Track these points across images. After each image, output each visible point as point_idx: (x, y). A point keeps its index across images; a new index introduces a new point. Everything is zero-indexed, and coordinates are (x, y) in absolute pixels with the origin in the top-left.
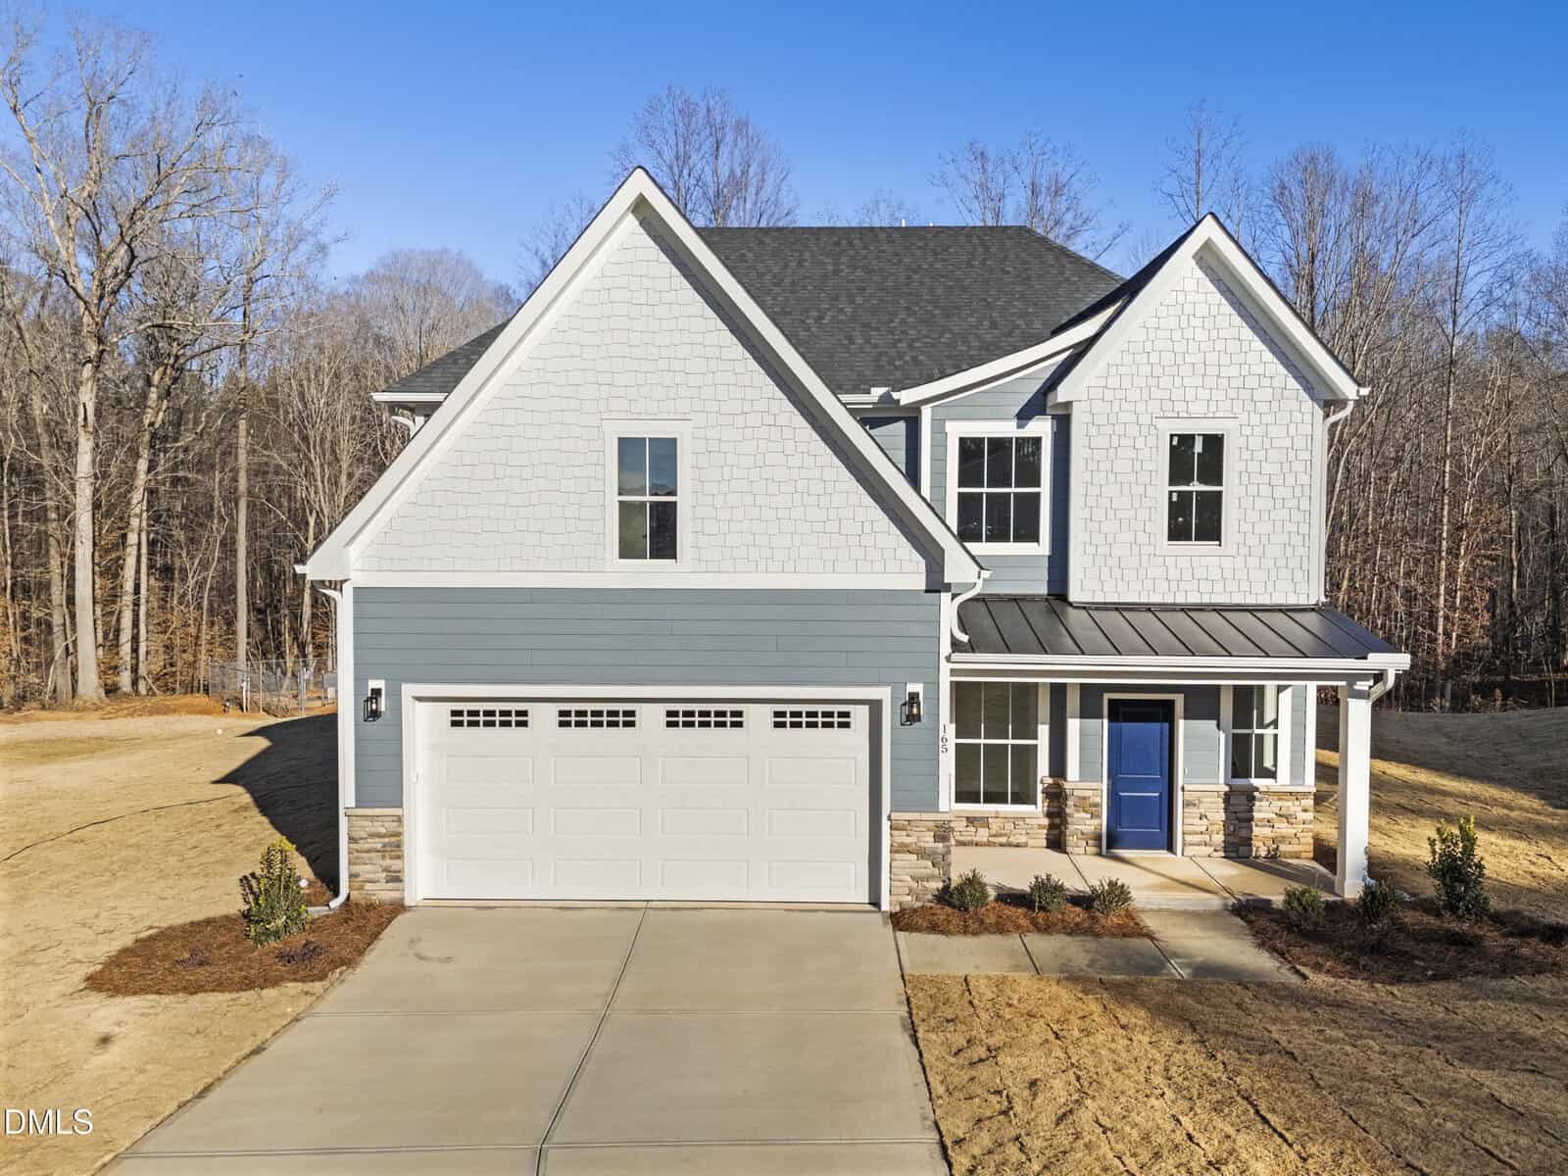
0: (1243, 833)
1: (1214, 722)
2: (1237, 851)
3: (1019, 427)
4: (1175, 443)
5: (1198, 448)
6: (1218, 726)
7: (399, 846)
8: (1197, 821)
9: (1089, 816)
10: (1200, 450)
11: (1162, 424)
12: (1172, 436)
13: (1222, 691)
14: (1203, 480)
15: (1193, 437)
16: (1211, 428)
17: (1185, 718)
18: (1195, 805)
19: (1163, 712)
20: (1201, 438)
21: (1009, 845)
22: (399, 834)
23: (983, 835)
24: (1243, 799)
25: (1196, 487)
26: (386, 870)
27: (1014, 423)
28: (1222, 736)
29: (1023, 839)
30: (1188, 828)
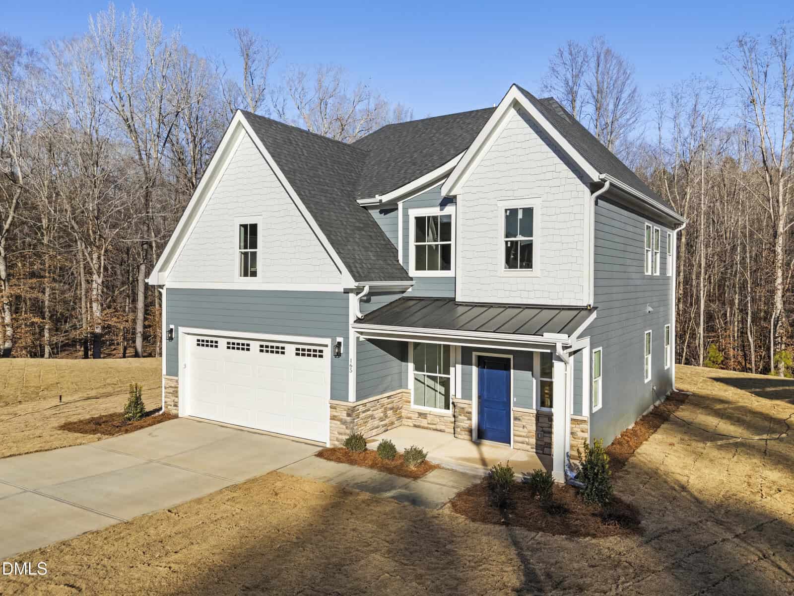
0: (547, 440)
1: (531, 372)
2: (543, 450)
3: (441, 210)
4: (508, 214)
5: (520, 216)
6: (532, 374)
7: (177, 392)
8: (521, 429)
9: (466, 418)
10: (521, 217)
11: (500, 204)
12: (506, 210)
13: (534, 354)
14: (523, 235)
15: (516, 210)
16: (526, 204)
17: (514, 369)
18: (519, 420)
19: (504, 365)
20: (522, 210)
21: (436, 430)
22: (177, 387)
23: (424, 423)
24: (546, 420)
25: (520, 238)
26: (174, 401)
27: (438, 208)
28: (534, 381)
29: (443, 428)
30: (517, 433)
